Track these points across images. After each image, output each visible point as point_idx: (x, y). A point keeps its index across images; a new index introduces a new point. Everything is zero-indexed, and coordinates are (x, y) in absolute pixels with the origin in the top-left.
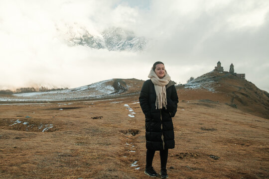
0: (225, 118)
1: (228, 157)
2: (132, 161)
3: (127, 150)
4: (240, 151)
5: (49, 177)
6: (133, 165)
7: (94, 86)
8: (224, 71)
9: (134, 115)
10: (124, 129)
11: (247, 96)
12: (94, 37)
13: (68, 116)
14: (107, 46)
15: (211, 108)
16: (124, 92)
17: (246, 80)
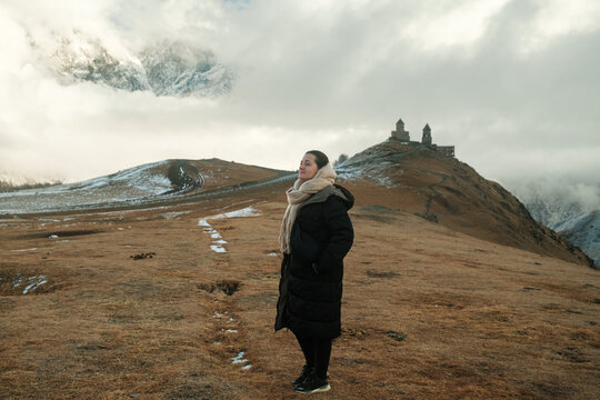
0: (415, 248)
1: (422, 333)
2: (234, 352)
3: (220, 329)
4: (447, 321)
5: (68, 396)
6: (236, 361)
7: (124, 177)
8: (411, 140)
9: (223, 246)
10: (207, 281)
11: (458, 193)
12: (121, 63)
13: (77, 255)
14: (152, 85)
15: (386, 225)
16: (193, 189)
17: (457, 160)
